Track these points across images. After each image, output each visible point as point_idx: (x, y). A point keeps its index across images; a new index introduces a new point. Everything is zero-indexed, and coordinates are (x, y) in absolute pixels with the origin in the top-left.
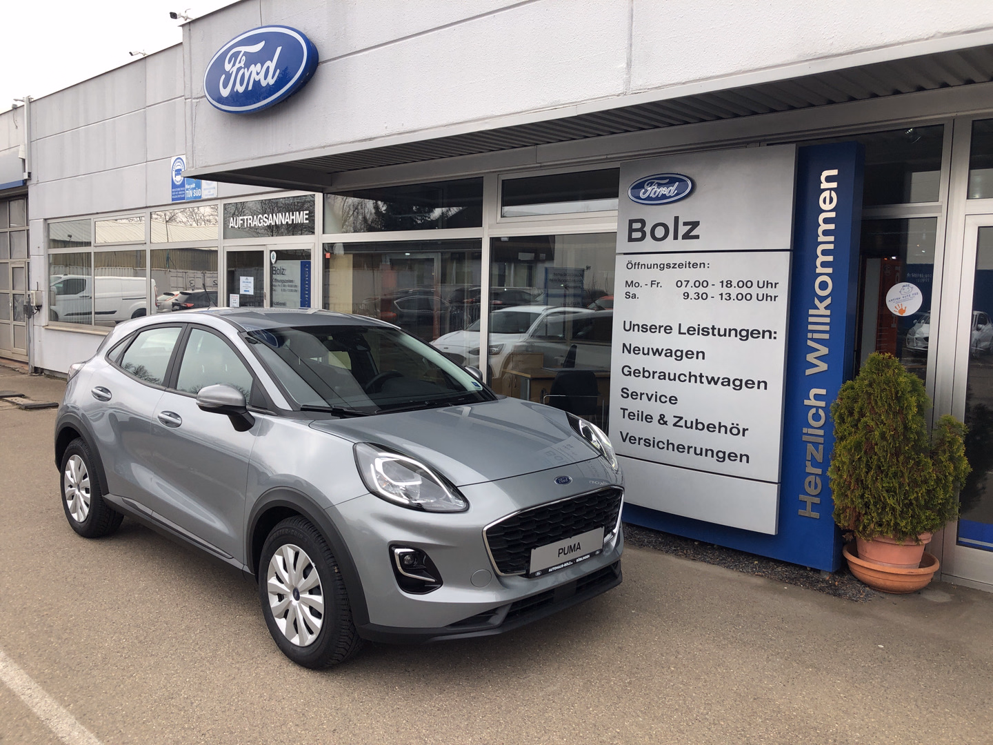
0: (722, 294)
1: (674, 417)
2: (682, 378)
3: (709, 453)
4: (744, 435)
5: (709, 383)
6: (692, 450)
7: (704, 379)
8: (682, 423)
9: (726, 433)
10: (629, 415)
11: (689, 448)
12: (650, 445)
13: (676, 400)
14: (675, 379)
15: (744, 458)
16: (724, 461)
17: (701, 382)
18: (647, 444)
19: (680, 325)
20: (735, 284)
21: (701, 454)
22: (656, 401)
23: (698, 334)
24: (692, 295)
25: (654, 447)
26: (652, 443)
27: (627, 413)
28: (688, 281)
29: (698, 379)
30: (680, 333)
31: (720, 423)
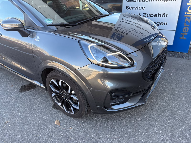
1: (144, 13)
2: (147, 0)
4: (166, 17)
9: (160, 17)
13: (145, 8)
14: (144, 1)
15: (166, 24)
16: (158, 26)
17: (154, 1)
22: (138, 9)
31: (159, 14)
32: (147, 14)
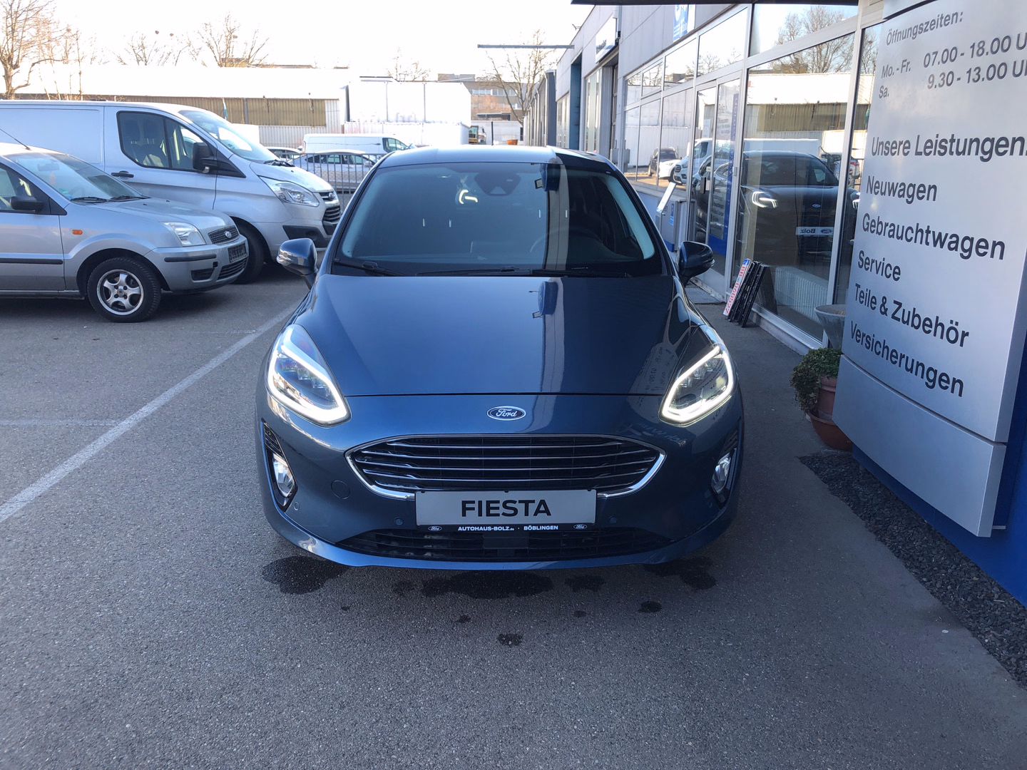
0: (969, 72)
1: (895, 302)
2: (910, 235)
3: (920, 368)
4: (961, 345)
5: (935, 245)
6: (904, 360)
7: (931, 236)
8: (899, 315)
9: (942, 337)
10: (860, 296)
11: (902, 356)
12: (868, 348)
13: (899, 274)
14: (901, 238)
15: (957, 385)
16: (932, 387)
17: (927, 244)
18: (868, 345)
19: (919, 136)
20: (987, 48)
21: (911, 370)
22: (882, 275)
23: (935, 154)
24: (938, 80)
25: (872, 350)
26: (871, 343)
27: (860, 290)
28: (936, 53)
29: (925, 234)
30: (918, 153)
31: (937, 317)
32: (904, 310)
